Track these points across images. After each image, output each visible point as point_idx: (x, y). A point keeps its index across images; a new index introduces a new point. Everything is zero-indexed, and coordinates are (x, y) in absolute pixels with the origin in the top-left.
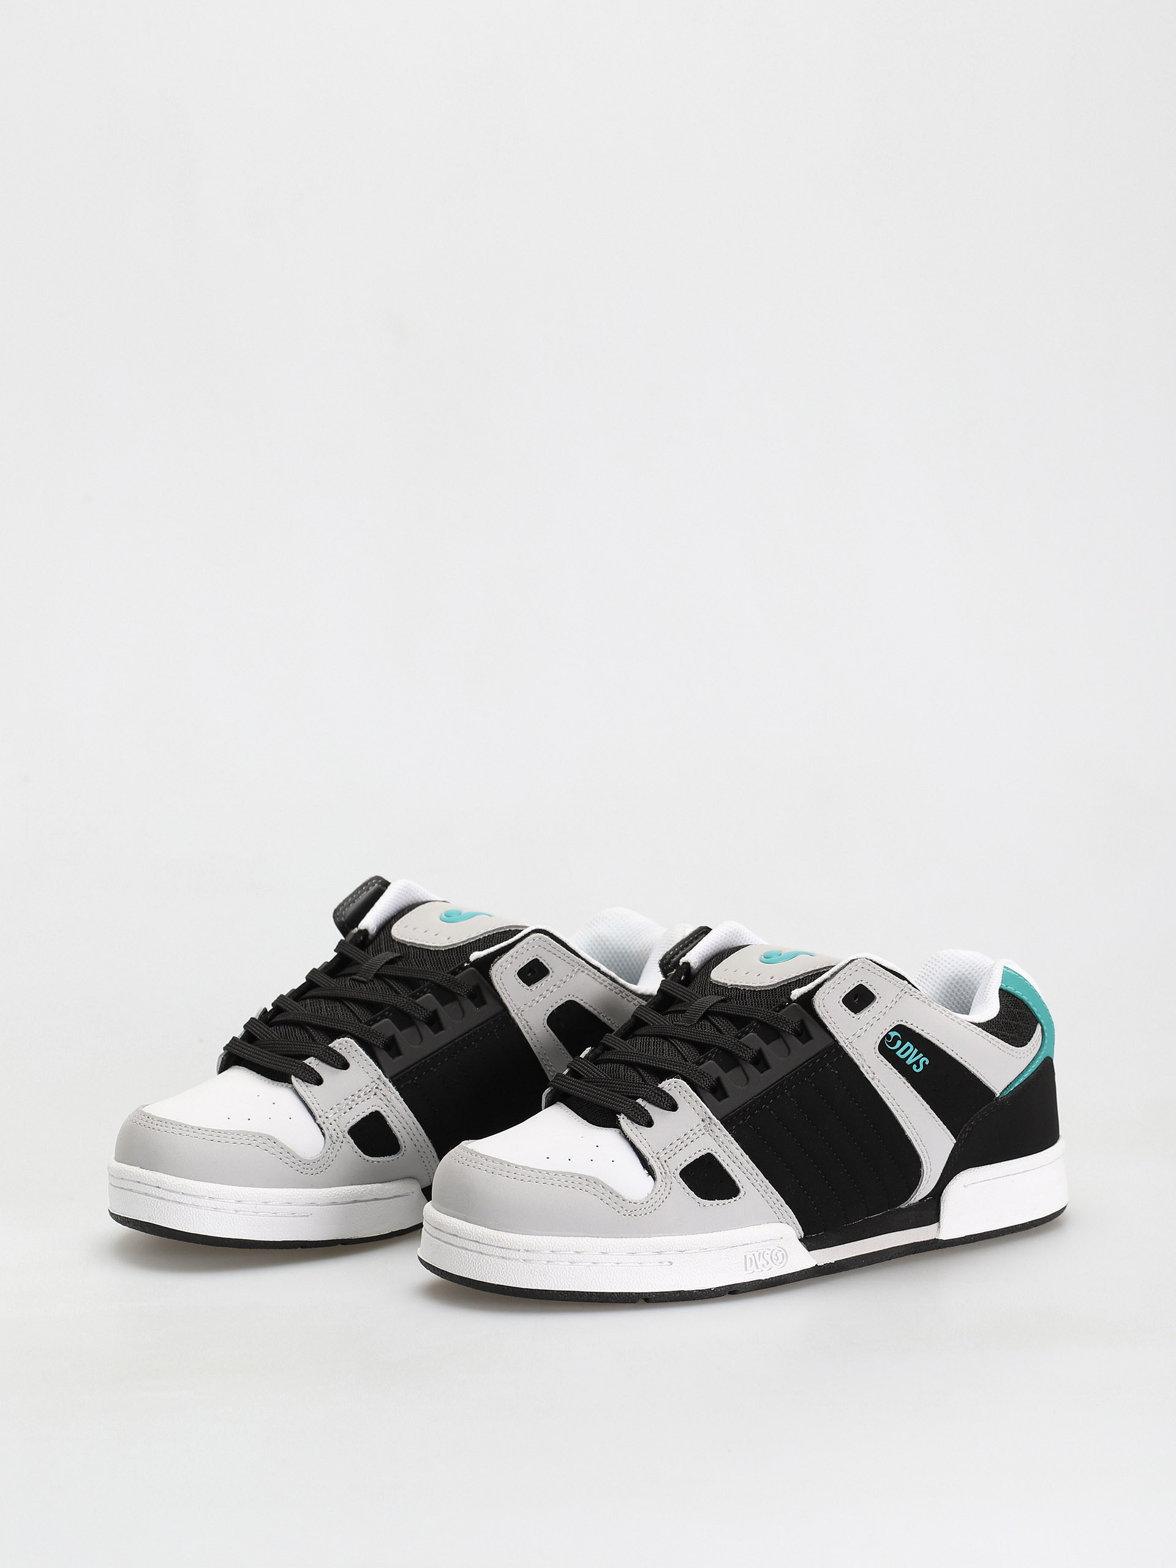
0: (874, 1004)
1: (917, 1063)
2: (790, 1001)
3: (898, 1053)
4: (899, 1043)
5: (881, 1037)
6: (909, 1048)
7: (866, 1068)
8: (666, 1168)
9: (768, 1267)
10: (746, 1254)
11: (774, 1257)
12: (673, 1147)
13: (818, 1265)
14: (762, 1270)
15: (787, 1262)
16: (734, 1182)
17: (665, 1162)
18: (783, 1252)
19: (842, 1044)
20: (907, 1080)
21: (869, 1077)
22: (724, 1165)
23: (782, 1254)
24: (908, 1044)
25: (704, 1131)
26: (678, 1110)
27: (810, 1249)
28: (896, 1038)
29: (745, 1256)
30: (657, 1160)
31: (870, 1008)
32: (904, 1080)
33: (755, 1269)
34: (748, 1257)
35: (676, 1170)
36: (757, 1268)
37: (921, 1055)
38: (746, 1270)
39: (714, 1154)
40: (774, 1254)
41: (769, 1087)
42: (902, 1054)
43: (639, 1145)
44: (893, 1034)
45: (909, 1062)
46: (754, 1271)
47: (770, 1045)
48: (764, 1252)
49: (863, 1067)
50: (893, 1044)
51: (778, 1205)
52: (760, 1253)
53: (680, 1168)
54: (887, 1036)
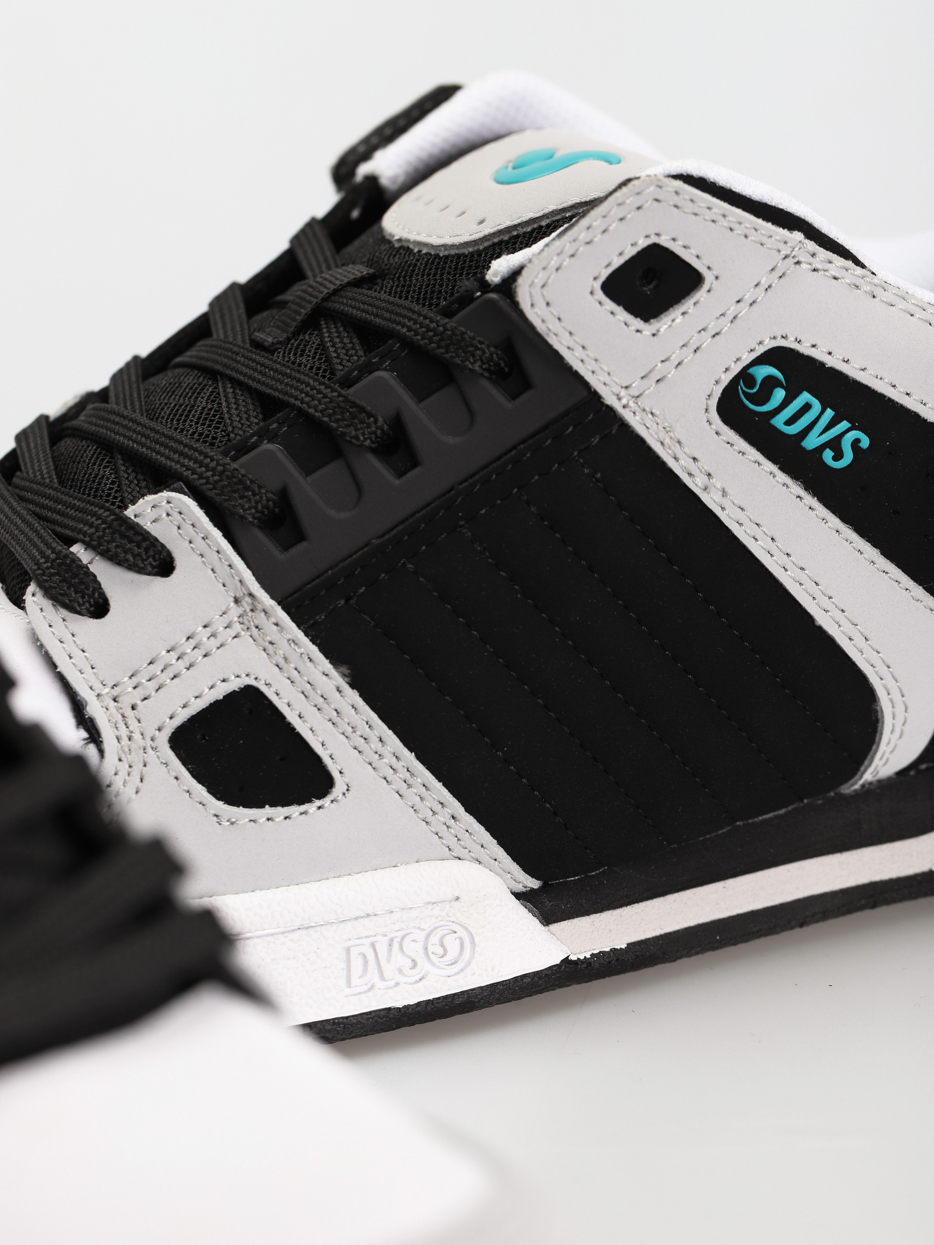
0: (700, 295)
1: (835, 445)
2: (485, 286)
3: (778, 422)
4: (779, 394)
5: (726, 379)
6: (807, 407)
7: (685, 462)
8: (133, 725)
9: (416, 974)
10: (349, 943)
11: (434, 947)
12: (156, 669)
13: (573, 958)
14: (397, 984)
15: (472, 957)
16: (318, 759)
17: (133, 708)
18: (461, 933)
19: (610, 399)
20: (806, 489)
21: (695, 484)
22: (291, 717)
23: (461, 939)
24: (805, 397)
25: (237, 628)
26: (175, 573)
27: (548, 918)
28: (770, 383)
29: (348, 950)
30: (112, 704)
31: (688, 304)
32: (796, 489)
33: (376, 979)
34: (354, 952)
35: (159, 730)
36: (382, 978)
37: (845, 425)
38: (349, 984)
39: (264, 689)
40: (434, 939)
41: (412, 516)
42: (789, 422)
43: (65, 667)
44: (763, 372)
45: (812, 442)
46: (372, 987)
47: (425, 403)
48: (403, 938)
49: (676, 459)
50: (763, 396)
51: (444, 816)
52: (392, 940)
53: (171, 726)
54: (745, 376)
